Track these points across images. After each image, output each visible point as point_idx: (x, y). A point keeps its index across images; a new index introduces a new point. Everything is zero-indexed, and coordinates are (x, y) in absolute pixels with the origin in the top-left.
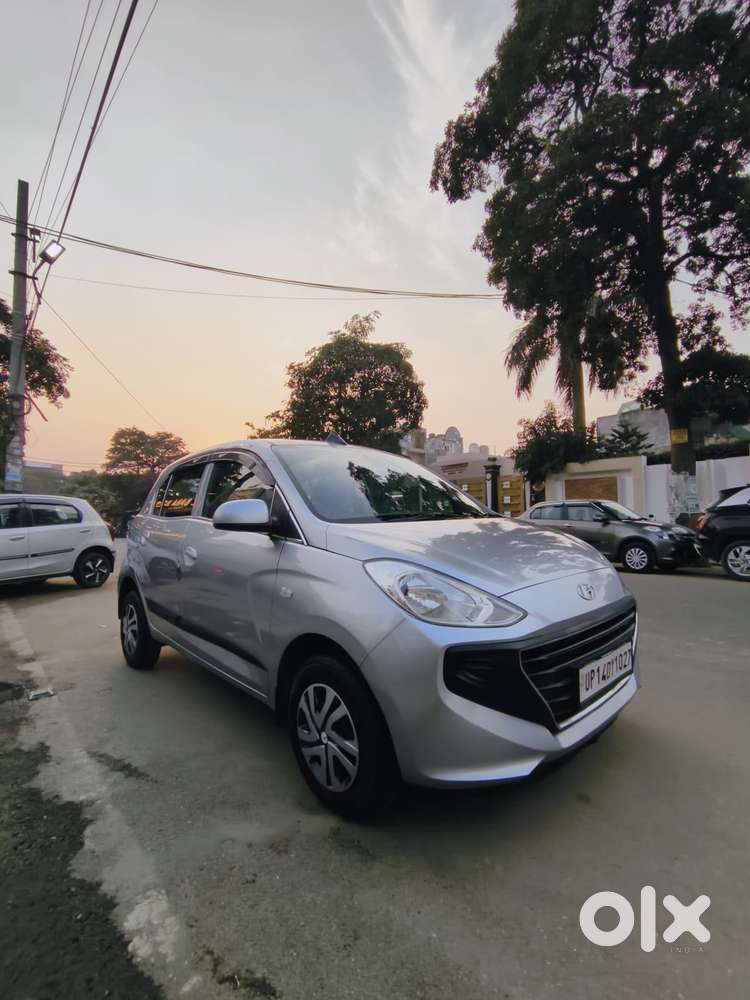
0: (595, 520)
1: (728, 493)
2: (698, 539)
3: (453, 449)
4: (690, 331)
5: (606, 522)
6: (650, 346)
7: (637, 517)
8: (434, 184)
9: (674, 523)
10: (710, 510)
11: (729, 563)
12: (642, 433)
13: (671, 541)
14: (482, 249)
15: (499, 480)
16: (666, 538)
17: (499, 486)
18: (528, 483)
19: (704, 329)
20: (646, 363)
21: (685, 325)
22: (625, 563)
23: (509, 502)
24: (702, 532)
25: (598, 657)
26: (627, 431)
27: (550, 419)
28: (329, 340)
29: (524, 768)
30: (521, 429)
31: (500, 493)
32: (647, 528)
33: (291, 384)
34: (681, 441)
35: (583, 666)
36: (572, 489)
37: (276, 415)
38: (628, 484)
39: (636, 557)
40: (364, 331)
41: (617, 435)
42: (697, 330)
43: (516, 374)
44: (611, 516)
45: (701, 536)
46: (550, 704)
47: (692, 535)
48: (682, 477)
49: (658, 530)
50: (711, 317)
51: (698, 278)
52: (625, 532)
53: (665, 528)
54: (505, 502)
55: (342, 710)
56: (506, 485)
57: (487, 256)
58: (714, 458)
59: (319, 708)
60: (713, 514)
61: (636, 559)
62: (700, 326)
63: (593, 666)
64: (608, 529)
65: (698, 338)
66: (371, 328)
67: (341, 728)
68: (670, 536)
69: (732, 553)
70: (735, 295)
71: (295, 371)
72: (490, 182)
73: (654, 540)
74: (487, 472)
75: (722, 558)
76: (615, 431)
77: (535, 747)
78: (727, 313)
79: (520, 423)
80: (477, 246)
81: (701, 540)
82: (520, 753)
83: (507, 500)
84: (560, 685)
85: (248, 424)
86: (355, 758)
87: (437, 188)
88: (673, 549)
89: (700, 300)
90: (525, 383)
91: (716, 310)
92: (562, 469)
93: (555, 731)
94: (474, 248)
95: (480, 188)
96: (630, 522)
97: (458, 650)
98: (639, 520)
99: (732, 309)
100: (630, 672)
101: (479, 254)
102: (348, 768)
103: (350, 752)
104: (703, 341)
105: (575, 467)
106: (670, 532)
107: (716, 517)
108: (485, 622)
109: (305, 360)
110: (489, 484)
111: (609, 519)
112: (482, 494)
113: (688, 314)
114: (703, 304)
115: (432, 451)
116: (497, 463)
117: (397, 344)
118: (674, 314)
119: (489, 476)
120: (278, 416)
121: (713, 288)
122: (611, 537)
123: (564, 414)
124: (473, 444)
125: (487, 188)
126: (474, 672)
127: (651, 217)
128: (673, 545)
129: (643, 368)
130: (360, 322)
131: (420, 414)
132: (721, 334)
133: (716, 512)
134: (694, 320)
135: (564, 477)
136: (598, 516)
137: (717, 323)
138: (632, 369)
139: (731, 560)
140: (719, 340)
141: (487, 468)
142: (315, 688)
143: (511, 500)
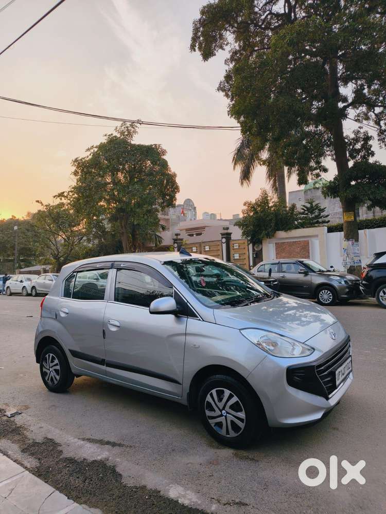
0: (300, 273)
1: (379, 255)
2: (362, 284)
3: (189, 215)
4: (353, 147)
5: (306, 274)
6: (329, 155)
7: (325, 270)
8: (193, 48)
9: (346, 273)
10: (369, 266)
11: (380, 298)
12: (322, 208)
13: (345, 285)
14: (223, 90)
15: (231, 243)
16: (343, 283)
17: (231, 248)
18: (251, 246)
19: (363, 146)
20: (327, 167)
21: (351, 142)
22: (319, 299)
23: (238, 258)
24: (365, 279)
25: (341, 365)
26: (312, 207)
27: (264, 200)
28: (104, 140)
29: (318, 416)
30: (245, 208)
31: (232, 252)
32: (332, 277)
33: (76, 173)
34: (349, 220)
35: (336, 370)
36: (281, 249)
37: (61, 195)
38: (316, 245)
39: (325, 295)
40: (130, 134)
41: (305, 209)
42: (358, 146)
43: (239, 168)
44: (308, 270)
45: (364, 282)
46: (326, 387)
47: (359, 281)
48: (350, 242)
49: (338, 278)
50: (367, 138)
51: (358, 111)
52: (318, 280)
53: (341, 277)
54: (236, 258)
55: (235, 399)
56: (236, 246)
57: (227, 95)
58: (368, 229)
59: (220, 400)
60: (371, 269)
61: (326, 297)
62: (360, 144)
63: (339, 370)
64: (308, 278)
65: (358, 151)
66: (135, 132)
67: (236, 407)
68: (345, 282)
69: (382, 292)
70: (381, 127)
71: (79, 163)
72: (228, 43)
73: (336, 284)
74: (222, 238)
75: (376, 294)
76: (304, 206)
77: (322, 406)
78: (376, 137)
79: (245, 204)
80: (221, 88)
81: (363, 284)
82: (316, 409)
83: (237, 256)
84: (329, 379)
85: (38, 201)
86: (243, 419)
87: (195, 50)
88: (347, 290)
89: (360, 128)
90: (246, 176)
91: (370, 135)
92: (273, 236)
93: (327, 399)
94: (218, 90)
95: (222, 48)
96: (321, 273)
97: (292, 368)
98: (326, 272)
99: (379, 135)
100: (351, 371)
101: (222, 94)
102: (239, 425)
103: (241, 417)
104: (362, 154)
105: (281, 234)
106: (345, 280)
107: (372, 270)
108: (300, 355)
109: (85, 155)
110: (224, 246)
111: (308, 272)
112: (220, 253)
113: (352, 136)
114: (362, 131)
115: (174, 217)
116: (229, 231)
117: (156, 145)
118: (344, 135)
119: (224, 240)
120: (64, 196)
121: (367, 118)
122: (310, 284)
123: (273, 198)
124: (206, 213)
125: (225, 47)
126: (298, 376)
127: (331, 74)
128: (348, 287)
129: (325, 170)
130: (127, 127)
131: (174, 196)
132: (372, 149)
133: (372, 267)
134: (356, 140)
135: (274, 241)
136: (301, 270)
137: (370, 143)
138: (318, 171)
139: (381, 296)
140: (371, 153)
141: (222, 234)
142: (216, 391)
143: (240, 256)
